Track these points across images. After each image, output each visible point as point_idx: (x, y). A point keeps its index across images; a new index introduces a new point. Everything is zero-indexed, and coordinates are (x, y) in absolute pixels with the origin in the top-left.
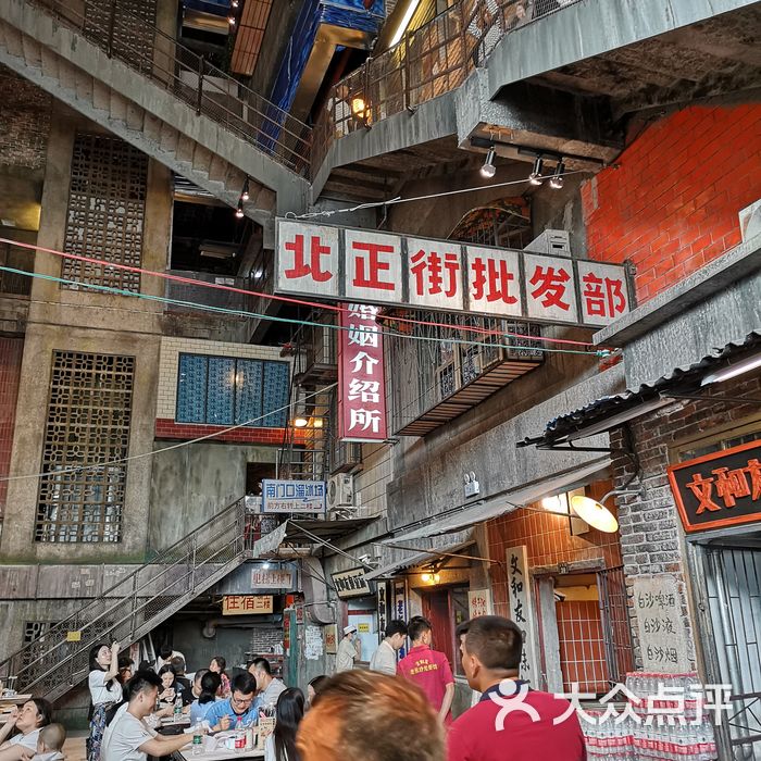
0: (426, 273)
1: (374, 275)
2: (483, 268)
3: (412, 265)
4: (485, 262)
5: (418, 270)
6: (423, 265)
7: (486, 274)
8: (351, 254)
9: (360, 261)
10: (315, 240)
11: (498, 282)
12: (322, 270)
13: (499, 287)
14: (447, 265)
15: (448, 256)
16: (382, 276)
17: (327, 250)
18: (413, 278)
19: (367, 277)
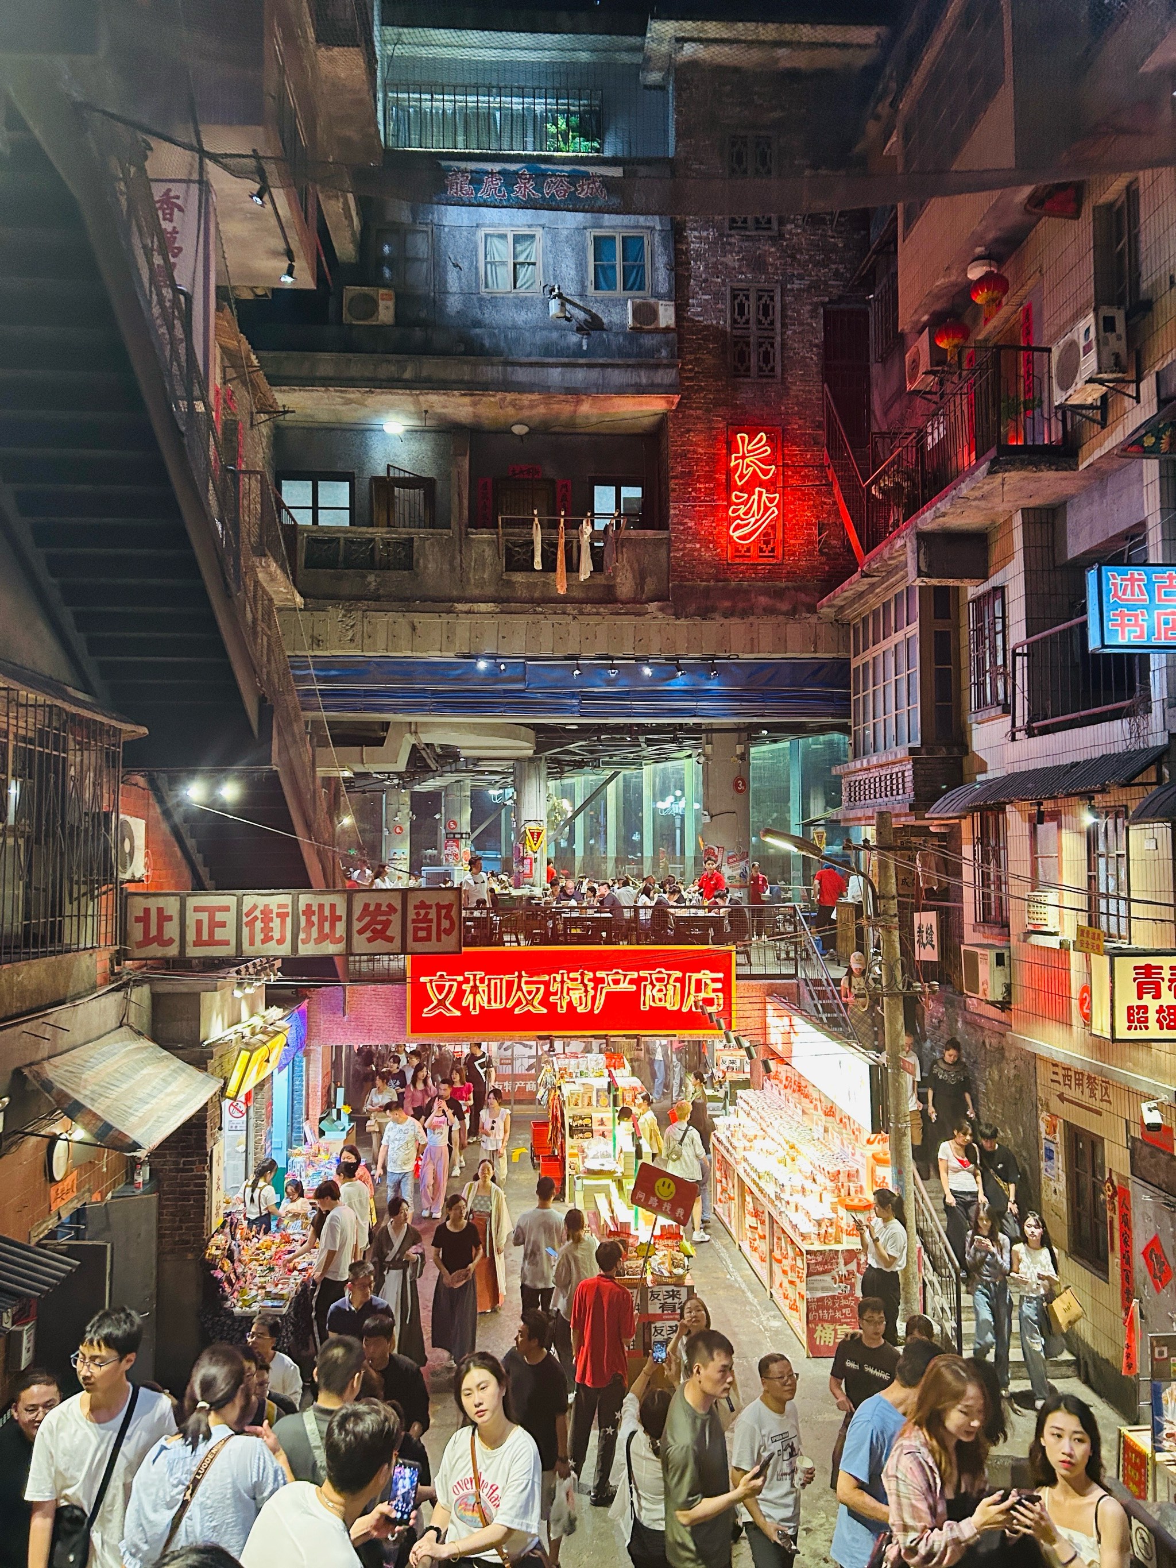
0: (259, 925)
1: (211, 933)
2: (314, 913)
3: (245, 919)
4: (315, 908)
5: (251, 924)
6: (256, 918)
7: (315, 919)
8: (191, 918)
9: (199, 923)
10: (160, 910)
11: (327, 925)
12: (166, 937)
13: (327, 929)
14: (278, 915)
15: (279, 906)
16: (219, 934)
17: (170, 918)
18: (246, 931)
19: (205, 937)
